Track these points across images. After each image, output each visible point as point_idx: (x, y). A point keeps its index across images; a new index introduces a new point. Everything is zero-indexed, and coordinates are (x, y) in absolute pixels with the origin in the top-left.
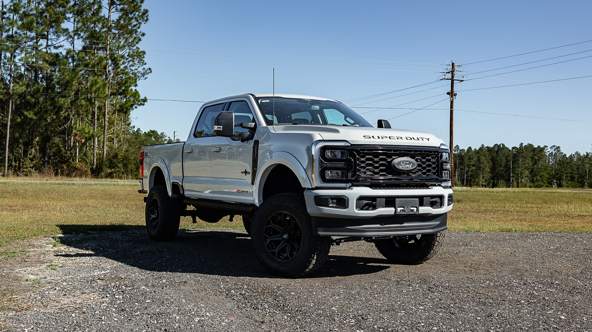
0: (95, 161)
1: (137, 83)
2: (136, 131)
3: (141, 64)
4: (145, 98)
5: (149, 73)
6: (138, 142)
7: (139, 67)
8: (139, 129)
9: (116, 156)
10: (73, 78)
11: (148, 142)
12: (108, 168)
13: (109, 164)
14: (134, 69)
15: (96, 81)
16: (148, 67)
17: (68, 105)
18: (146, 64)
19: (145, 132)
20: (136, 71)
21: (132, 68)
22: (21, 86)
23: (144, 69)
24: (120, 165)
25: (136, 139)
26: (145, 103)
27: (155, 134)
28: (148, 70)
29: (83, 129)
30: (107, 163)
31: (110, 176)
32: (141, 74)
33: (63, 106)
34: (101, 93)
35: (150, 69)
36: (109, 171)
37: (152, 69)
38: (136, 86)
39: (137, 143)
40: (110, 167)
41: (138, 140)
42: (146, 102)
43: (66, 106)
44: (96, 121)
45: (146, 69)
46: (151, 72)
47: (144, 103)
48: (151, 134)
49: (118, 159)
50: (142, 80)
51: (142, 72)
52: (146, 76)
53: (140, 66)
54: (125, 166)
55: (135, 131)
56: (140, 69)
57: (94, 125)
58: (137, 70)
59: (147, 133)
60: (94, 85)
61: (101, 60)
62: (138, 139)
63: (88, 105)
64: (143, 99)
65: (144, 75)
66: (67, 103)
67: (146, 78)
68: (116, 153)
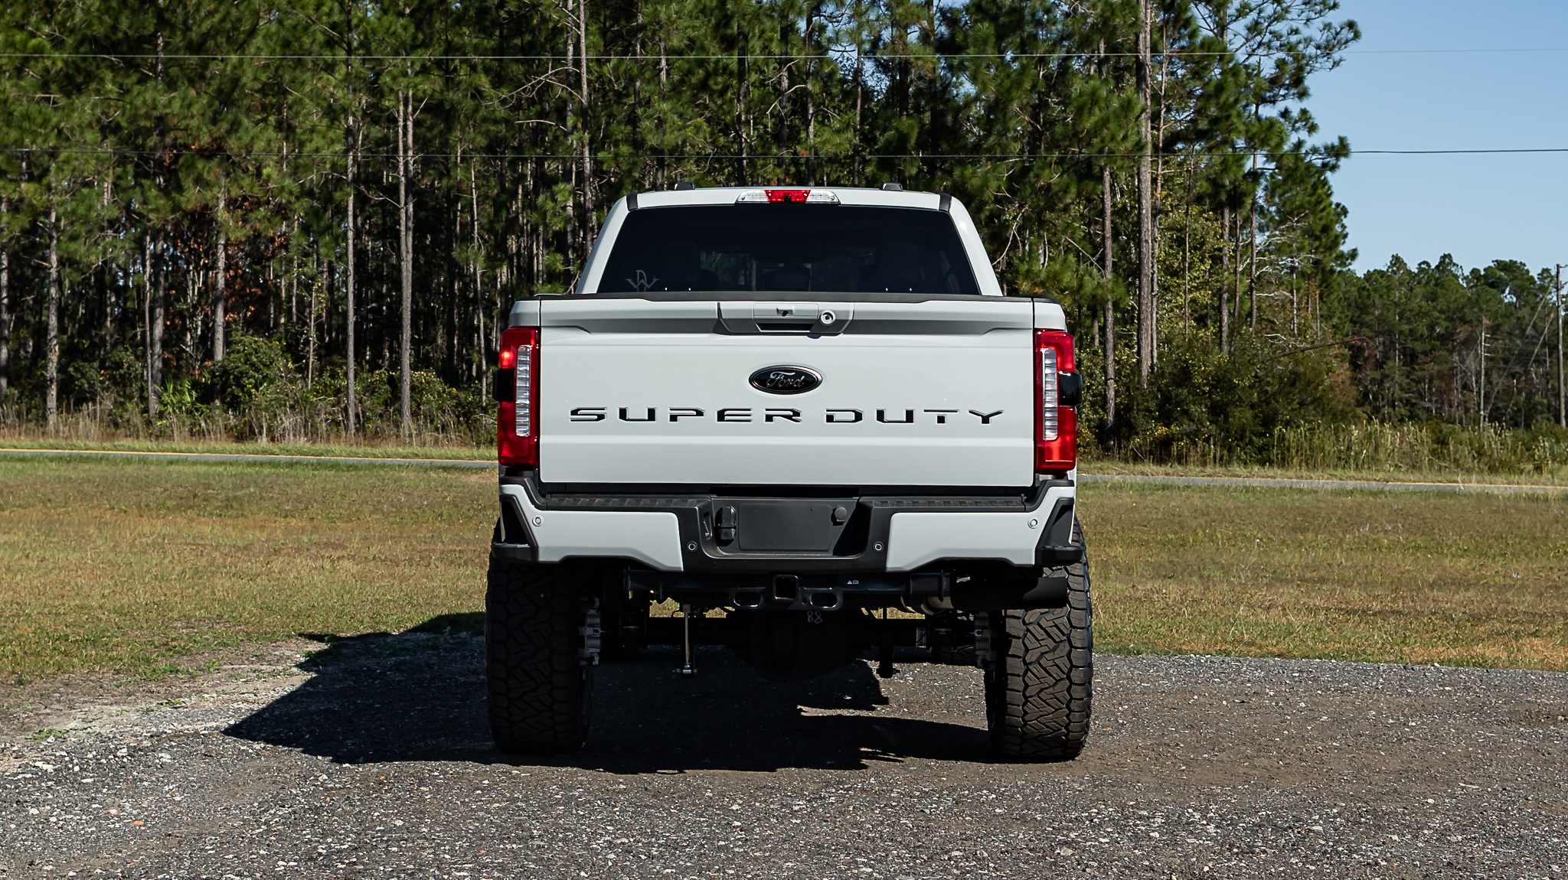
0: (1111, 394)
1: (1307, 83)
2: (1437, 267)
3: (1318, 8)
4: (1342, 140)
5: (1347, 42)
6: (1441, 312)
7: (1308, 20)
8: (1449, 256)
9: (1183, 375)
10: (1009, 91)
11: (1481, 310)
12: (1157, 420)
13: (1160, 407)
14: (1284, 32)
15: (1093, 93)
16: (1345, 20)
17: (999, 189)
18: (1335, 6)
19: (1475, 271)
20: (1294, 39)
21: (1277, 27)
22: (838, 132)
23: (1328, 26)
24: (1199, 410)
25: (1433, 297)
26: (1343, 161)
27: (1515, 278)
28: (1345, 31)
29: (1055, 277)
30: (1152, 405)
31: (1161, 451)
32: (1318, 47)
33: (982, 193)
34: (1113, 139)
35: (1351, 25)
36: (1162, 430)
37: (1361, 26)
38: (1303, 94)
39: (1436, 314)
40: (1166, 419)
41: (1441, 303)
42: (1346, 155)
43: (990, 194)
44: (1109, 243)
45: (1336, 25)
46: (1357, 36)
47: (1337, 160)
48: (1500, 278)
49: (1193, 385)
50: (1322, 72)
51: (1319, 37)
52: (1336, 55)
53: (1313, 16)
54: (1217, 411)
55: (1433, 267)
56: (1314, 31)
57: (1102, 261)
58: (1296, 32)
59: (1482, 273)
60: (1086, 111)
61: (1108, 14)
62: (1441, 300)
63: (1068, 186)
64: (1333, 147)
65: (1327, 49)
66: (994, 184)
67: (1336, 64)
68: (1186, 361)
